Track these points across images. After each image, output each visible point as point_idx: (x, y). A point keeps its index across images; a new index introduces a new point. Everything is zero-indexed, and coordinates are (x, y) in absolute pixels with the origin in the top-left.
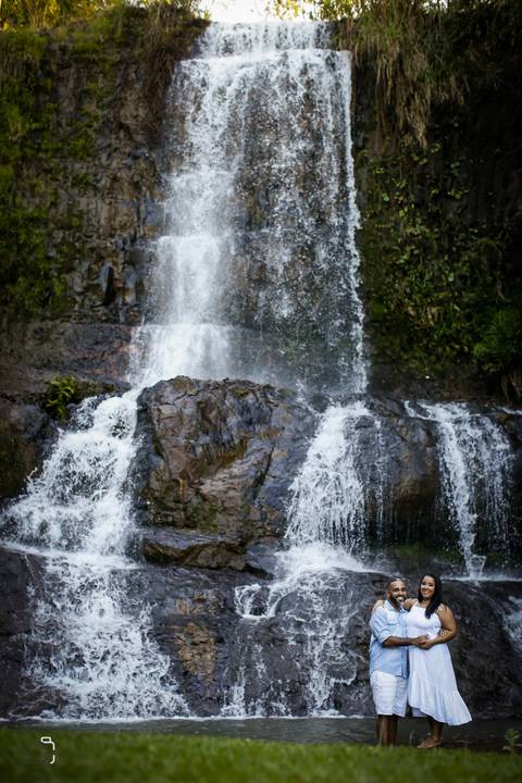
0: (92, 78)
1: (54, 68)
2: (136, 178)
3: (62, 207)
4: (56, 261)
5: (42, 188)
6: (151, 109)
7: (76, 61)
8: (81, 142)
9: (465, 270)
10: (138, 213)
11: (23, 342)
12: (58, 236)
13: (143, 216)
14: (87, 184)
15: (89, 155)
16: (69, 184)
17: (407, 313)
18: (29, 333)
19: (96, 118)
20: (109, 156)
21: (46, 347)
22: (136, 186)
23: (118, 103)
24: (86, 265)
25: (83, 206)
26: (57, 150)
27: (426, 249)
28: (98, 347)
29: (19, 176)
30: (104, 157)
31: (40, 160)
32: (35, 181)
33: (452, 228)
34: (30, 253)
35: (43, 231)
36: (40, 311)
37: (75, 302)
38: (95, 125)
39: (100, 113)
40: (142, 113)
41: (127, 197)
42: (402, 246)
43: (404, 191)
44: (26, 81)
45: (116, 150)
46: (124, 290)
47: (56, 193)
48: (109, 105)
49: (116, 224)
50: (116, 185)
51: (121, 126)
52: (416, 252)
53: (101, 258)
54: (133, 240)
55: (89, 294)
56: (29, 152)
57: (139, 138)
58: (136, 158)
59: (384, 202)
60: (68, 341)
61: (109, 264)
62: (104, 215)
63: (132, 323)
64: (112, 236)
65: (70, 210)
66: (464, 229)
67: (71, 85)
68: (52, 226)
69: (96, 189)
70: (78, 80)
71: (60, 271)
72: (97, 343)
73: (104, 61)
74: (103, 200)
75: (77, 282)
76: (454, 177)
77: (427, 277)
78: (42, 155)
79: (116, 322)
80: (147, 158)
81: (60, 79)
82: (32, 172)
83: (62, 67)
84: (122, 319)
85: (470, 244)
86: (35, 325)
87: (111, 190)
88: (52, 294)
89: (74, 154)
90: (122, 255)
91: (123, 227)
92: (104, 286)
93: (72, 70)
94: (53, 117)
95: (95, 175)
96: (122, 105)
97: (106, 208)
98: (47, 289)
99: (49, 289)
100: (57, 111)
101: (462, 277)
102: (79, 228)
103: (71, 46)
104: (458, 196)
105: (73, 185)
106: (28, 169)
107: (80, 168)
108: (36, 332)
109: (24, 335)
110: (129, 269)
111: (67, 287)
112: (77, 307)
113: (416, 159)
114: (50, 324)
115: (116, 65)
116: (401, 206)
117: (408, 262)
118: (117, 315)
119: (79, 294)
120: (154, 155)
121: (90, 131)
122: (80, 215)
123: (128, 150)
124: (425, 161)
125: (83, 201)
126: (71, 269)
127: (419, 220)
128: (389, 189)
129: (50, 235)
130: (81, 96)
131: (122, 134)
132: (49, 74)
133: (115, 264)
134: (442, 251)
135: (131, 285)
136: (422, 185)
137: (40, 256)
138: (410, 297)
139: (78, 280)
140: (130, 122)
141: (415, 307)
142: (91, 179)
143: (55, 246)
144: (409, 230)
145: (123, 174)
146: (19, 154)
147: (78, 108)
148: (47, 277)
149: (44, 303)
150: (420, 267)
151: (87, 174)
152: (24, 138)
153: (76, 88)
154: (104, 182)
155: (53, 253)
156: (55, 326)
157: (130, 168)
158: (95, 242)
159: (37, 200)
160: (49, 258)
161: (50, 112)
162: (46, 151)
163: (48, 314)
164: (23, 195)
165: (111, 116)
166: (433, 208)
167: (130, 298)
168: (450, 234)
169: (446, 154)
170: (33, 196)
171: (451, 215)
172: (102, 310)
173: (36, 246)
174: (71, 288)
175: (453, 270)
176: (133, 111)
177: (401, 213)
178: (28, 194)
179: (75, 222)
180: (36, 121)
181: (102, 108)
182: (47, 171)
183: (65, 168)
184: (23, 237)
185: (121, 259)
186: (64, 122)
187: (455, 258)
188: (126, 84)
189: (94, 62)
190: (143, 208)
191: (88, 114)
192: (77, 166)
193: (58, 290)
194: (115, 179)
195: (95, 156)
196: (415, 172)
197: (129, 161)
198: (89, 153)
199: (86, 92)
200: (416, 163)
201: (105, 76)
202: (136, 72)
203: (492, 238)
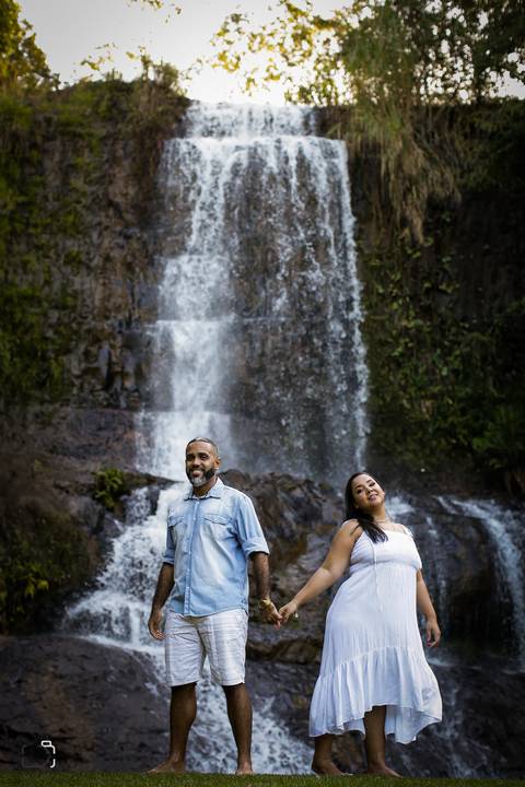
0: (77, 152)
1: (39, 139)
2: (129, 259)
3: (57, 286)
4: (53, 342)
5: (35, 265)
6: (141, 188)
7: (63, 134)
8: (71, 218)
9: (457, 364)
10: (133, 294)
11: (24, 426)
12: (54, 315)
13: (137, 298)
14: (80, 262)
15: (79, 232)
16: (62, 262)
17: (402, 405)
18: (30, 417)
19: (84, 194)
20: (100, 234)
21: (50, 431)
22: (129, 267)
23: (106, 179)
24: (82, 347)
25: (77, 286)
26: (46, 227)
27: (420, 342)
28: (103, 434)
29: (9, 251)
30: (95, 236)
31: (30, 235)
32: (26, 258)
33: (443, 322)
34: (26, 332)
35: (38, 310)
36: (37, 393)
37: (73, 385)
38: (84, 201)
39: (88, 189)
40: (131, 191)
41: (120, 278)
42: (396, 339)
43: (398, 283)
44: (12, 152)
45: (107, 228)
46: (124, 375)
47: (49, 272)
48: (99, 181)
49: (110, 305)
50: (108, 265)
51: (111, 204)
52: (410, 345)
53: (97, 341)
54: (129, 323)
55: (88, 377)
56: (19, 227)
57: (129, 217)
58: (127, 237)
59: (379, 294)
60: (71, 426)
61: (106, 347)
62: (98, 296)
63: (133, 409)
64: (107, 318)
65: (64, 288)
66: (456, 323)
67: (57, 157)
68: (45, 305)
69: (88, 267)
70: (64, 153)
71: (58, 353)
72: (100, 429)
73: (90, 135)
74: (97, 280)
75: (75, 365)
76: (445, 272)
77: (421, 370)
78: (31, 230)
79: (117, 407)
80: (139, 239)
81: (45, 151)
82: (23, 247)
83: (48, 138)
84: (123, 404)
85: (460, 338)
86: (35, 408)
87: (104, 269)
88: (50, 376)
89: (63, 230)
90: (119, 338)
91: (118, 309)
92: (104, 370)
93: (58, 143)
94: (40, 191)
95: (88, 254)
96: (111, 182)
97: (100, 288)
98: (45, 371)
99: (47, 371)
100: (44, 184)
101: (455, 372)
102: (74, 308)
103: (55, 118)
104: (449, 291)
105: (66, 263)
106: (18, 244)
107: (72, 246)
108: (37, 416)
109: (25, 418)
110: (127, 353)
111: (65, 370)
112: (75, 391)
113: (410, 252)
114: (51, 408)
115: (103, 139)
116: (395, 298)
117: (402, 355)
118: (117, 400)
119: (77, 377)
120: (145, 236)
121: (79, 207)
122: (75, 295)
123: (118, 228)
124: (418, 254)
125: (77, 280)
126: (68, 351)
127: (412, 313)
128: (384, 281)
129: (45, 315)
130: (67, 170)
131: (111, 212)
132: (34, 146)
133: (112, 346)
134: (435, 345)
135: (130, 369)
136: (415, 277)
137: (36, 336)
138: (404, 389)
139: (75, 363)
140: (119, 199)
141: (410, 400)
142: (83, 257)
143: (50, 326)
144: (404, 323)
145: (116, 254)
146: (9, 228)
147: (65, 183)
148: (44, 358)
149: (41, 385)
150: (414, 361)
151: (79, 253)
152: (12, 212)
153: (61, 162)
154: (97, 261)
155: (50, 334)
156: (55, 411)
157: (122, 247)
158: (91, 323)
159: (30, 277)
160: (46, 339)
161: (36, 184)
162: (36, 226)
163: (47, 397)
164: (15, 271)
165: (100, 193)
166: (425, 302)
167: (129, 384)
168: (441, 328)
169: (438, 248)
170: (25, 272)
171: (443, 309)
172: (102, 395)
173: (32, 326)
174: (69, 371)
175: (446, 364)
176: (123, 189)
177: (395, 306)
178: (20, 271)
179: (70, 301)
180: (22, 193)
181: (90, 183)
182: (38, 248)
183: (56, 245)
184: (18, 316)
185: (119, 341)
186: (50, 196)
187: (447, 352)
188: (114, 160)
189: (80, 136)
190: (137, 289)
191: (75, 190)
192: (69, 243)
193: (56, 372)
194: (107, 259)
195: (86, 234)
196: (409, 265)
197: (121, 241)
198: (79, 230)
199: (73, 167)
200: (410, 256)
201: (91, 151)
202: (123, 149)
203: (483, 333)
